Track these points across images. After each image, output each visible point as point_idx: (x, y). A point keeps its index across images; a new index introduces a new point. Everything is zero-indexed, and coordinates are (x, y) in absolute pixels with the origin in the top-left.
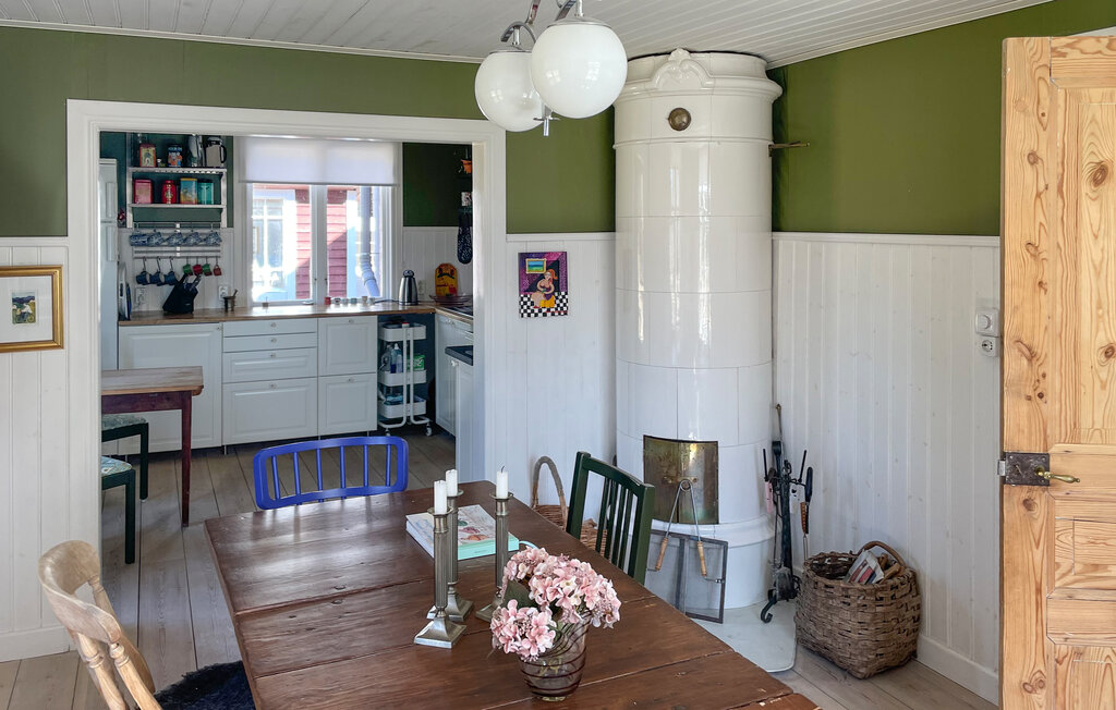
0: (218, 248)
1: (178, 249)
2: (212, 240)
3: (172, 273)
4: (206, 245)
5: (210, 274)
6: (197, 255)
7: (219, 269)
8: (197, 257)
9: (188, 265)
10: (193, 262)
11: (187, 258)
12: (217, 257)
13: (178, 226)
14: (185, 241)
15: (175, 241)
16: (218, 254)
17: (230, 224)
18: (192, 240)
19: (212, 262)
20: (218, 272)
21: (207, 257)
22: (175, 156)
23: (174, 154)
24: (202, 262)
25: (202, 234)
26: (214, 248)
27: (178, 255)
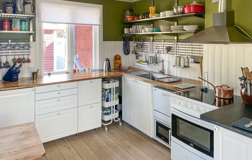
0: (29, 51)
1: (10, 51)
2: (26, 47)
3: (7, 62)
4: (23, 50)
5: (25, 62)
6: (19, 54)
7: (29, 60)
8: (19, 55)
9: (15, 59)
10: (17, 57)
11: (14, 55)
12: (28, 55)
13: (10, 41)
14: (13, 48)
15: (8, 48)
16: (29, 53)
17: (34, 40)
18: (17, 48)
19: (26, 57)
20: (29, 61)
21: (23, 55)
22: (10, 8)
23: (9, 7)
24: (21, 57)
25: (22, 45)
26: (27, 51)
27: (10, 54)
